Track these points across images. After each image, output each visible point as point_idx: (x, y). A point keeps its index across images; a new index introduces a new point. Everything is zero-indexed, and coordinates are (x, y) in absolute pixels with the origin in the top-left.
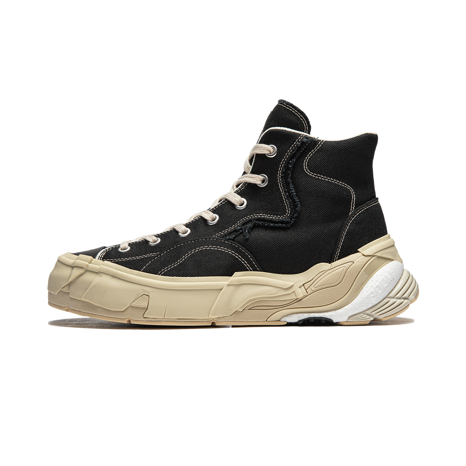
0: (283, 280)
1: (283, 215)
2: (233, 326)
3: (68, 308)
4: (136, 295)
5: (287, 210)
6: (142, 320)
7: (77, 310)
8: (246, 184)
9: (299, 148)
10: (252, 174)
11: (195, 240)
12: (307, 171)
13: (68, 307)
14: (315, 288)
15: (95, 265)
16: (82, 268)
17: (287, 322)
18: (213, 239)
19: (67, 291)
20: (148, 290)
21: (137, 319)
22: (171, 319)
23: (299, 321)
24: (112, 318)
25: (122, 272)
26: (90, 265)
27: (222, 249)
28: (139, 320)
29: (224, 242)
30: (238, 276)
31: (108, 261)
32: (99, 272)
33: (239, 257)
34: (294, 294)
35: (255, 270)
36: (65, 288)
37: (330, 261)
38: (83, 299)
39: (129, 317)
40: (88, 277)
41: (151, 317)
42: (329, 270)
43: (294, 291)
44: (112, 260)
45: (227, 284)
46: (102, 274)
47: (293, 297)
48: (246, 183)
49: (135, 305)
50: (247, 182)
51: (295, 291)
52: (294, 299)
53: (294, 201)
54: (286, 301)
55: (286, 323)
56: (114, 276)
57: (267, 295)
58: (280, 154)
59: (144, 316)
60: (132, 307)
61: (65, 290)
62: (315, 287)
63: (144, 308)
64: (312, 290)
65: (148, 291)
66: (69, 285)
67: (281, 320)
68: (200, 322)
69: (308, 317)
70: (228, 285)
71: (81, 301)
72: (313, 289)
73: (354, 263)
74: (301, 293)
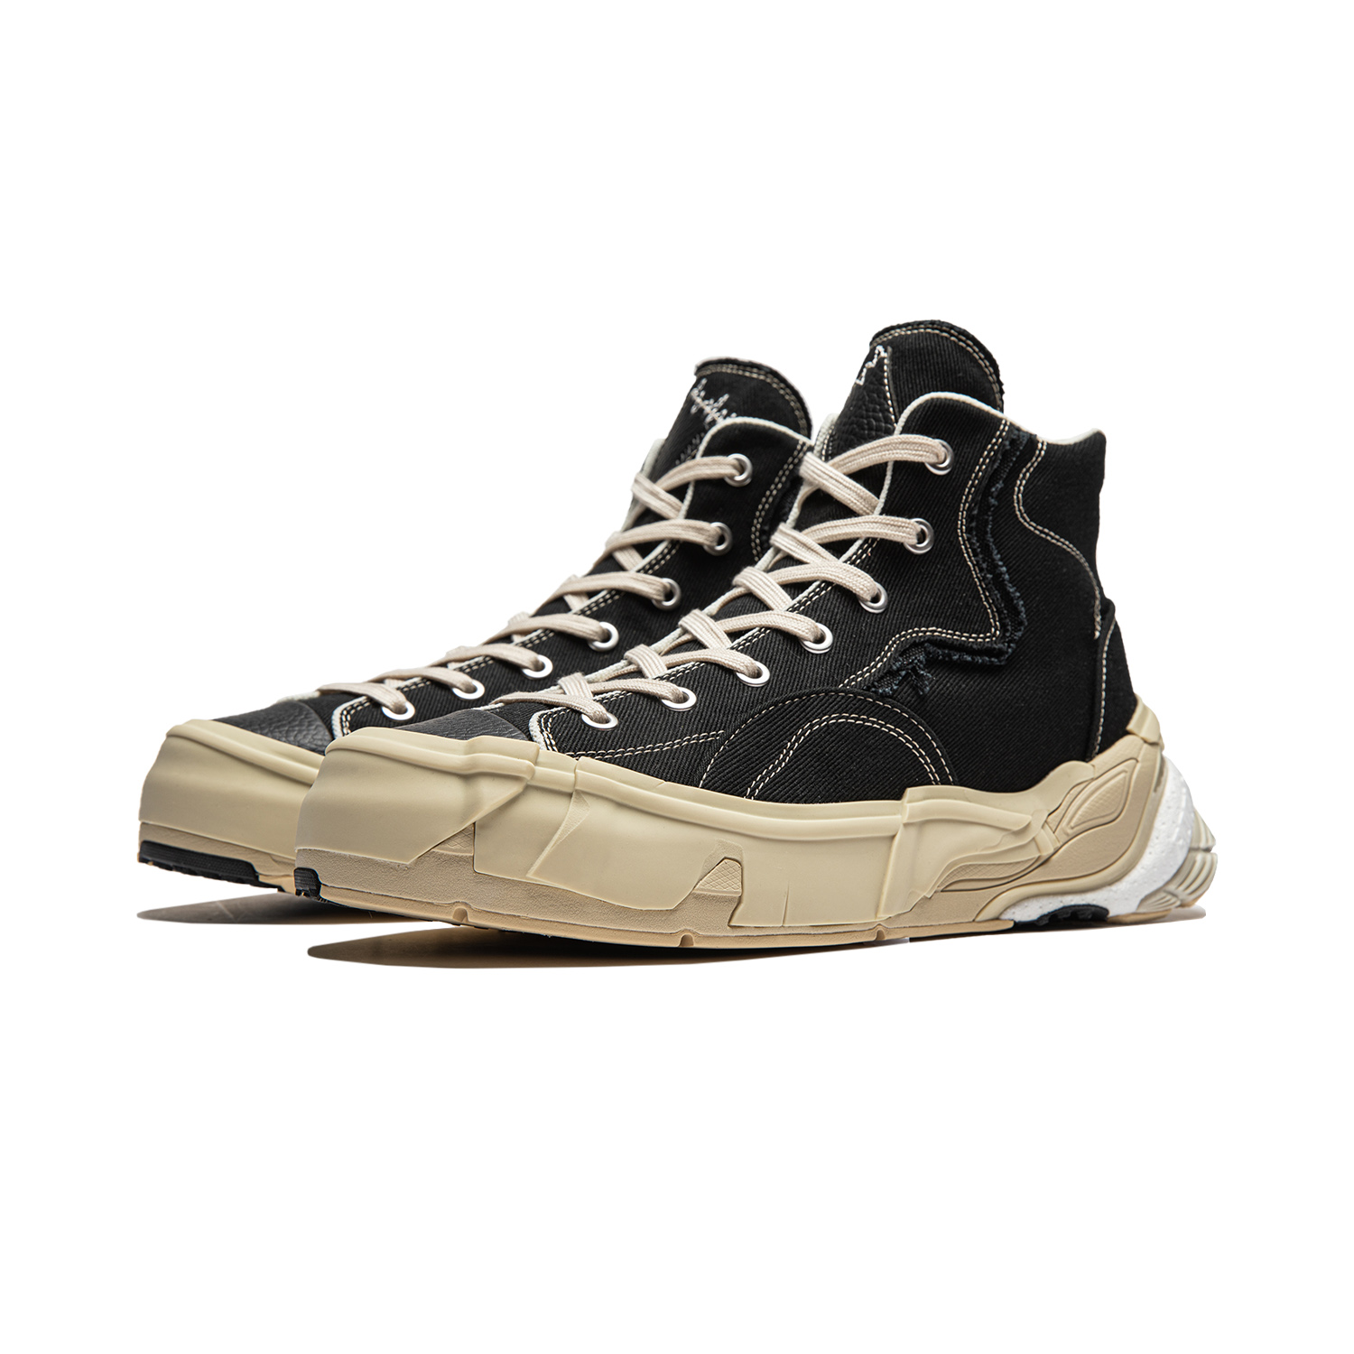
0: (1004, 809)
1: (985, 633)
2: (912, 940)
3: (463, 907)
4: (706, 861)
5: (992, 620)
6: (724, 936)
7: (505, 913)
8: (873, 542)
9: (1006, 455)
10: (887, 515)
11: (800, 698)
12: (1024, 518)
13: (466, 904)
14: (1072, 828)
15: (559, 769)
16: (516, 779)
17: (1015, 923)
18: (846, 694)
19: (465, 852)
20: (737, 844)
21: (712, 934)
22: (798, 927)
23: (1042, 918)
24: (634, 934)
25: (646, 789)
26: (538, 769)
27: (873, 723)
28: (718, 934)
29: (873, 704)
30: (918, 800)
31: (593, 756)
32: (576, 791)
33: (914, 746)
34: (1033, 845)
35: (945, 782)
36: (453, 842)
37: (1086, 756)
38: (531, 876)
39: (688, 928)
40: (538, 807)
41: (754, 923)
42: (1093, 780)
43: (1034, 839)
44: (603, 755)
45: (905, 821)
46: (586, 798)
47: (1032, 854)
48: (874, 540)
49: (709, 890)
50: (876, 536)
51: (1038, 839)
52: (1032, 859)
53: (1007, 597)
54: (1018, 866)
55: (1011, 925)
56: (622, 805)
57: (983, 850)
58: (961, 465)
59: (732, 924)
60: (697, 897)
61: (454, 851)
62: (1072, 824)
63: (731, 900)
64: (1067, 835)
65: (737, 847)
66: (472, 833)
67: (1003, 917)
68: (856, 934)
69: (1061, 905)
70: (906, 825)
71: (520, 882)
72: (1070, 831)
73: (1137, 761)
74: (1048, 842)
